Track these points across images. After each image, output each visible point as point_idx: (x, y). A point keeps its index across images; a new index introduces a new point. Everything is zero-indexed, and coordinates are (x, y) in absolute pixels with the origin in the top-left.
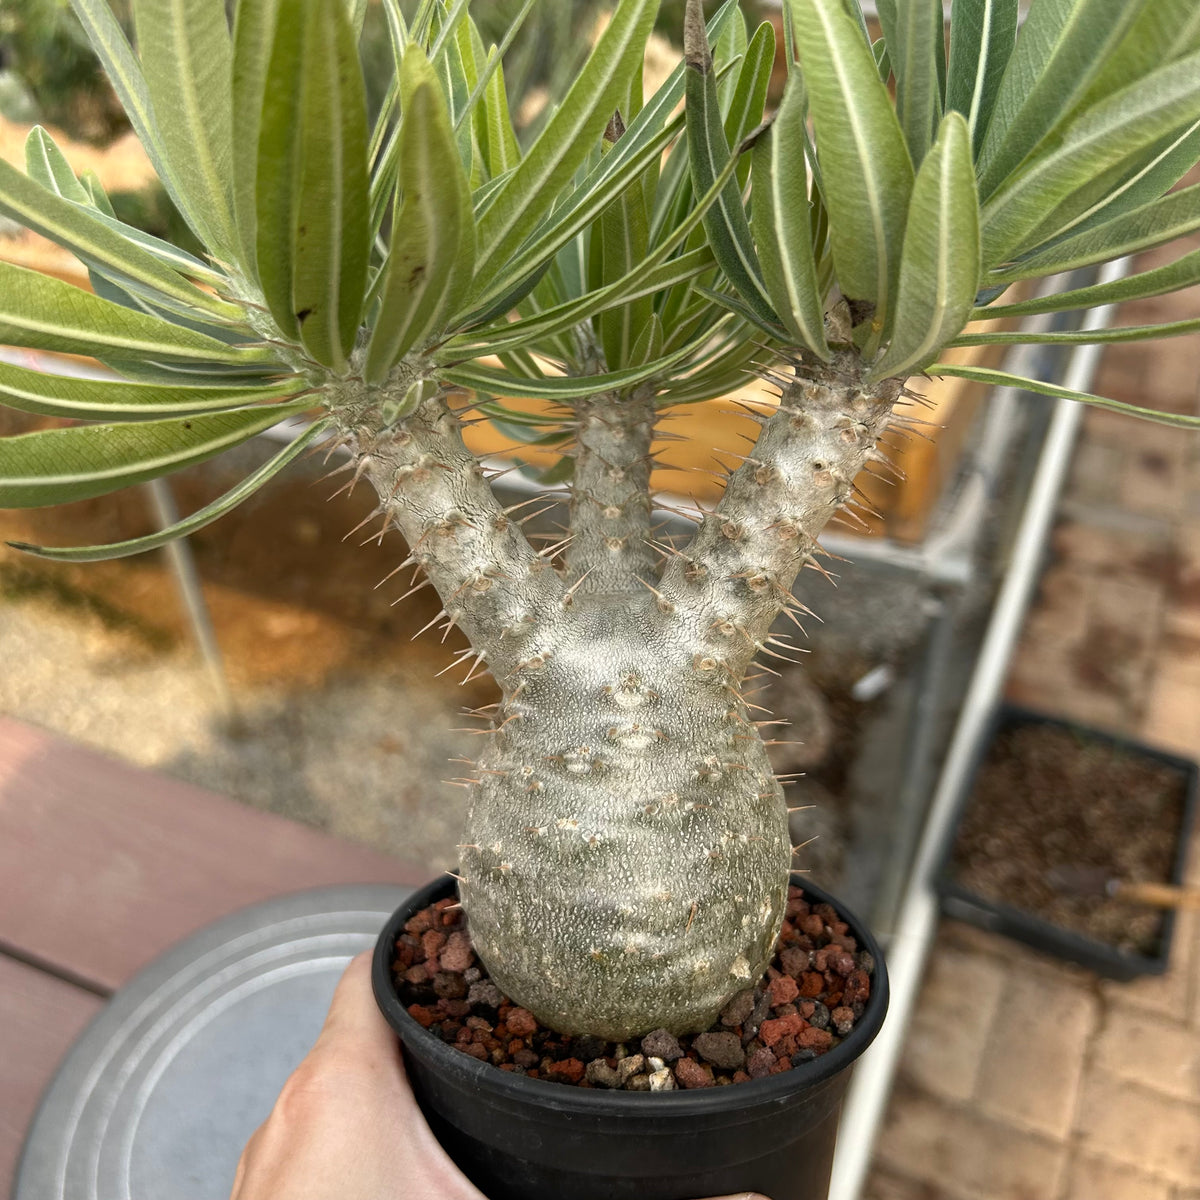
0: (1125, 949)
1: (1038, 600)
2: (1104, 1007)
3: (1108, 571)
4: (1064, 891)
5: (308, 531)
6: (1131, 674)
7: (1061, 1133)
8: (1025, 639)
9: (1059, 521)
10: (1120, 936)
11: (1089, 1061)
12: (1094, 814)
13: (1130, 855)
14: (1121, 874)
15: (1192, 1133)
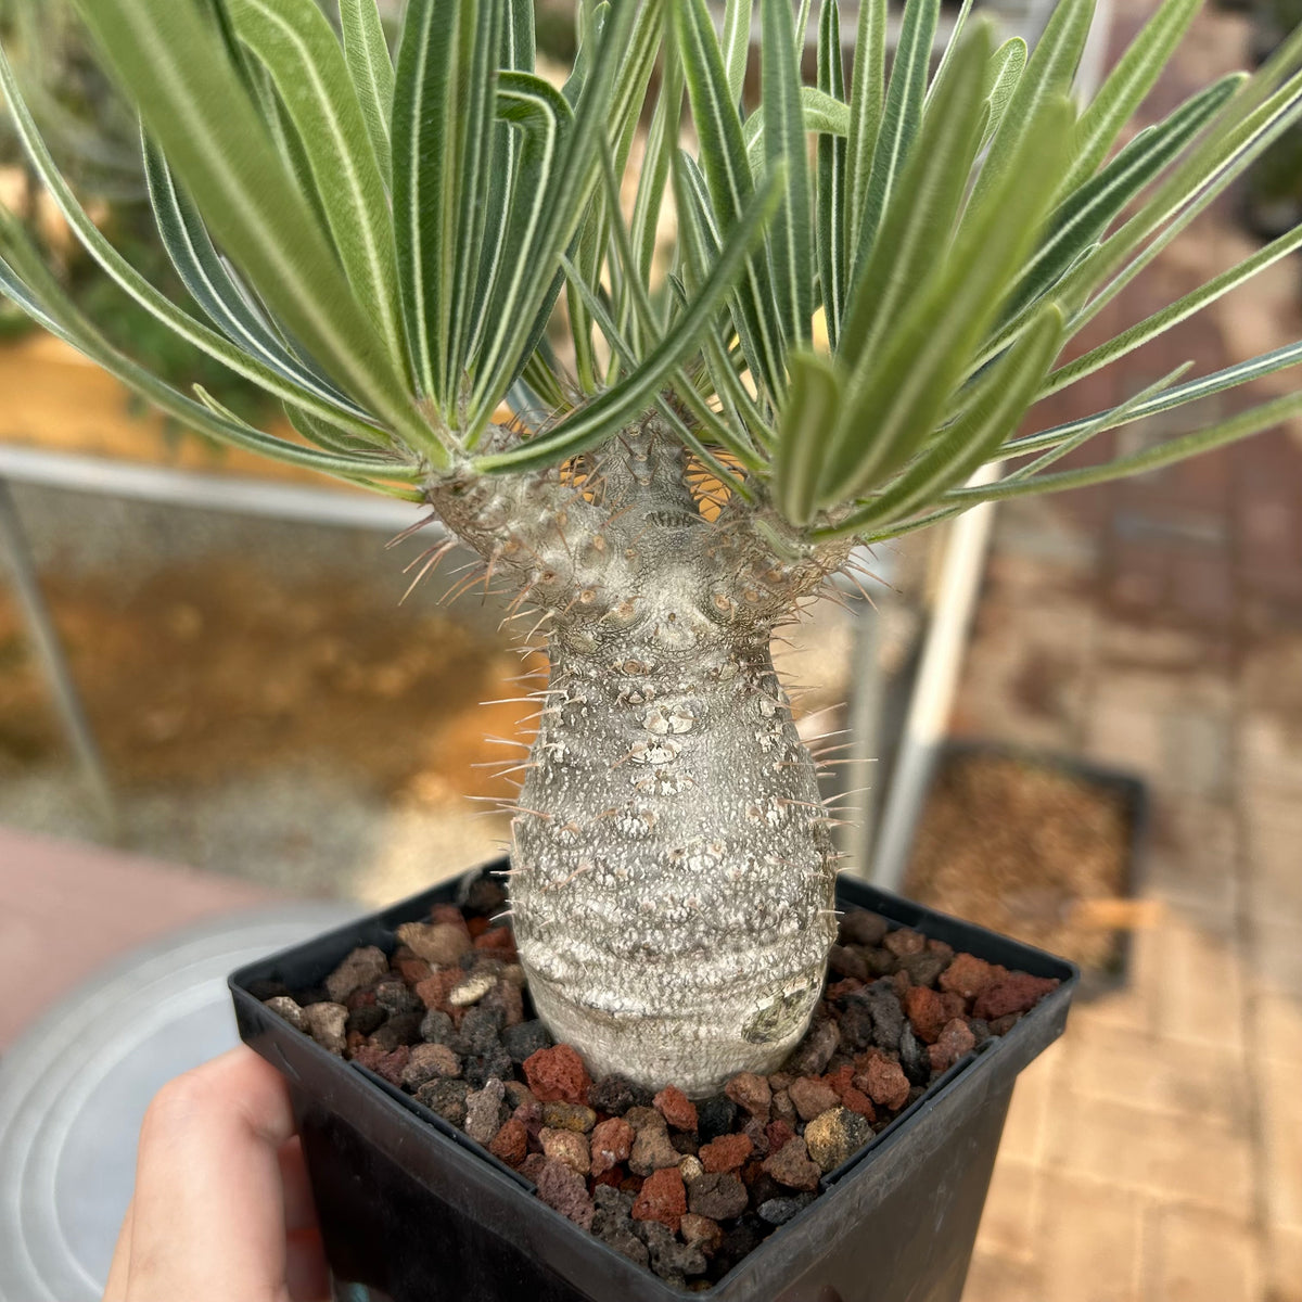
4: (1025, 916)
7: (1035, 1160)
10: (1079, 958)
11: (1061, 1090)
12: (1045, 835)
13: (1084, 872)
14: (1075, 895)
15: (1167, 1147)
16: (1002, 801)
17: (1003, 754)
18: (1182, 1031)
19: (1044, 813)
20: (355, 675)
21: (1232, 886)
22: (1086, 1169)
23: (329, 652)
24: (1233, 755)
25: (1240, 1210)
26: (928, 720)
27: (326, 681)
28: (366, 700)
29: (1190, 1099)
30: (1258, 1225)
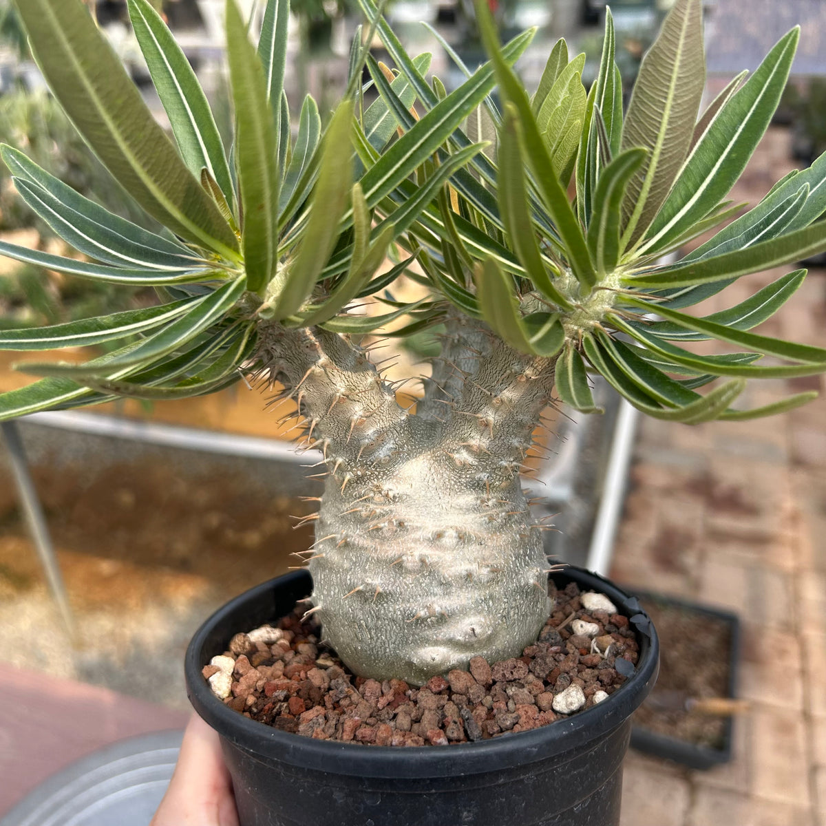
0: (702, 747)
1: (625, 514)
2: (693, 789)
3: (668, 492)
4: (660, 709)
5: (126, 498)
6: (689, 559)
8: (619, 541)
9: (634, 461)
10: (698, 738)
12: (674, 654)
13: (699, 680)
14: (695, 694)
18: (766, 790)
19: (674, 639)
20: (230, 535)
21: (797, 690)
23: (214, 520)
24: (796, 599)
27: (212, 538)
28: (237, 550)
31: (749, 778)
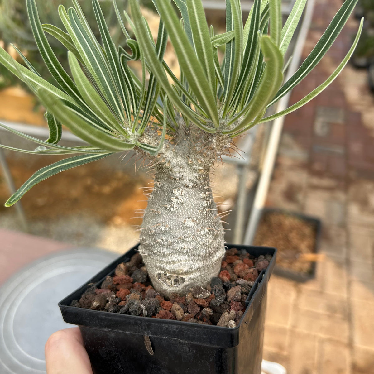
0: (303, 273)
1: (273, 178)
2: (299, 292)
4: (286, 258)
6: (300, 197)
7: (288, 326)
8: (270, 190)
9: (278, 155)
10: (301, 270)
11: (296, 307)
12: (292, 235)
13: (303, 246)
14: (301, 251)
15: (325, 323)
16: (280, 225)
17: (281, 212)
18: (330, 291)
19: (292, 229)
20: (96, 188)
21: (344, 250)
22: (302, 329)
23: (89, 182)
24: (345, 213)
25: (345, 341)
26: (259, 202)
27: (88, 189)
28: (100, 195)
29: (332, 310)
30: (350, 345)
31: (323, 286)
